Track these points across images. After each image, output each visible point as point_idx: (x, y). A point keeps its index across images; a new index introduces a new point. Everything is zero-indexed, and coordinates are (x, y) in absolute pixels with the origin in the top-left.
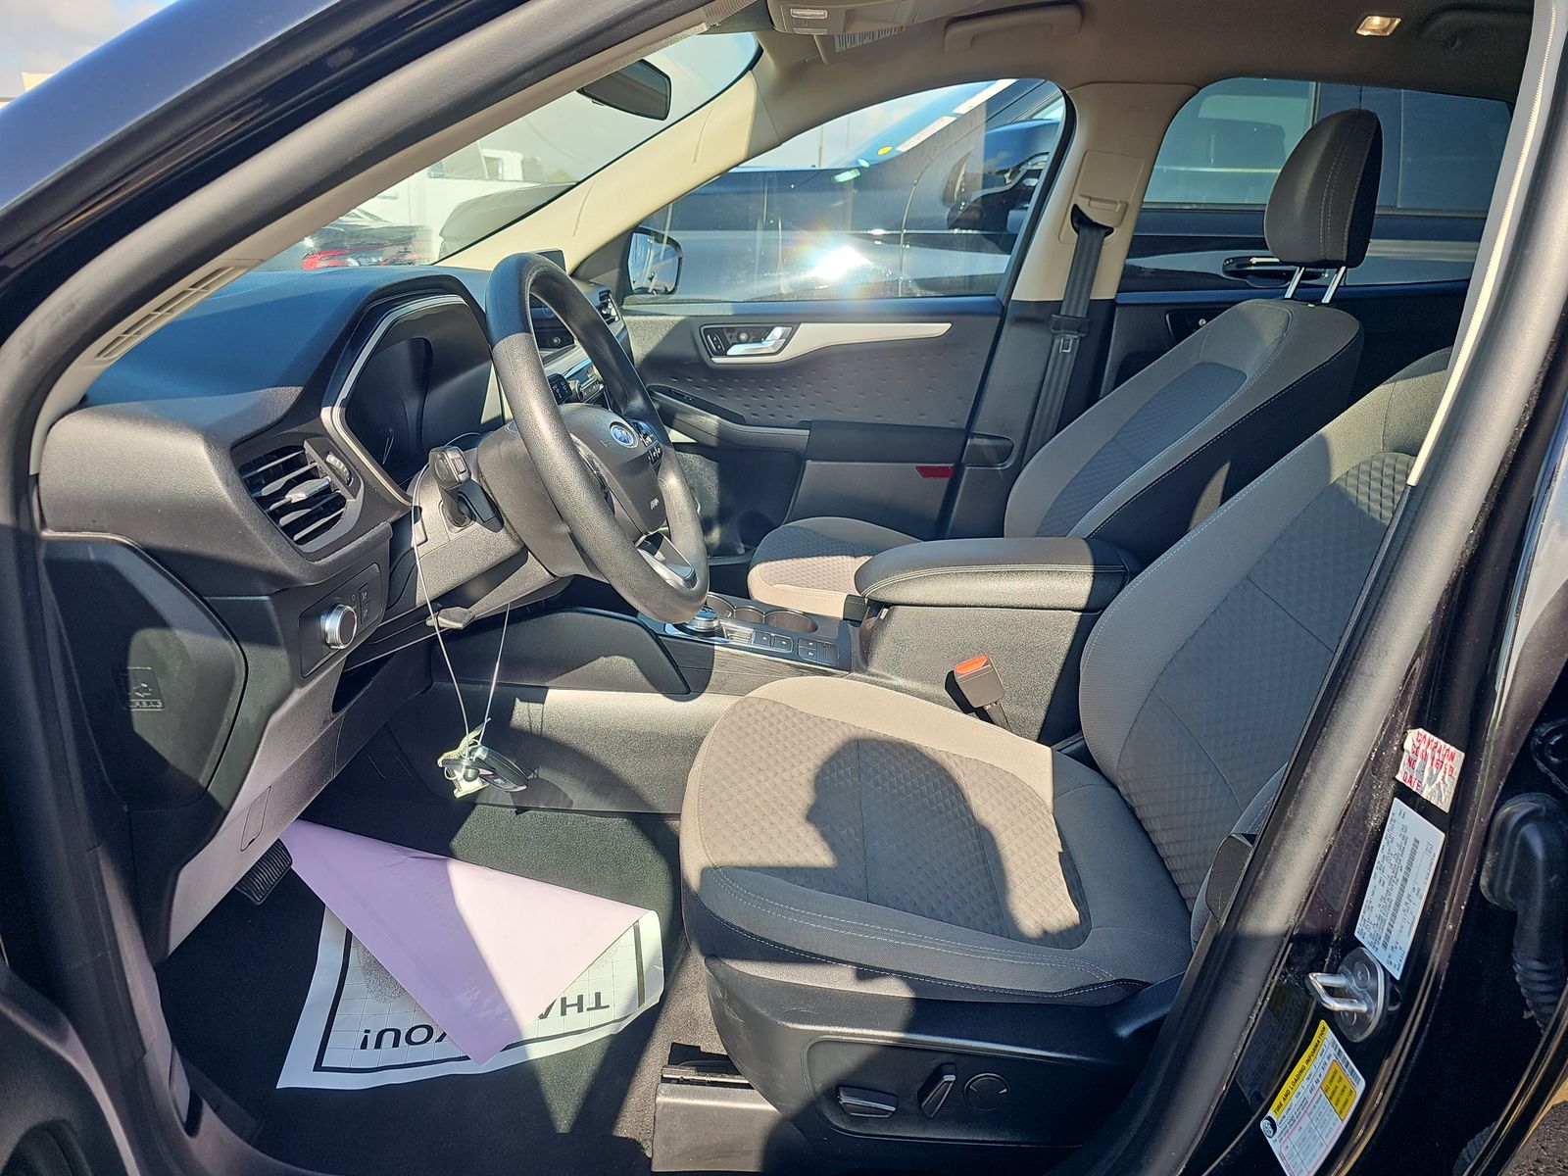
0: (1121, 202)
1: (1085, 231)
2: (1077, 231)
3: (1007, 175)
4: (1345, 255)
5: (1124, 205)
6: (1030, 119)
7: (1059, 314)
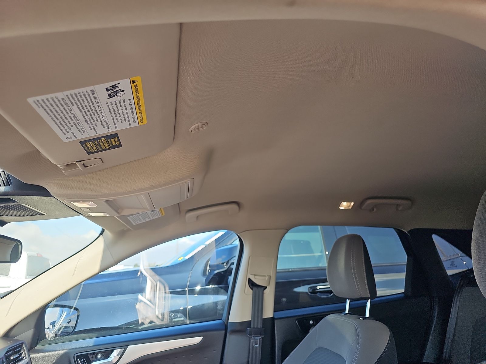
0: (268, 276)
1: (255, 289)
2: (252, 289)
3: (225, 264)
4: (369, 294)
5: (269, 277)
6: (231, 244)
7: (250, 327)
